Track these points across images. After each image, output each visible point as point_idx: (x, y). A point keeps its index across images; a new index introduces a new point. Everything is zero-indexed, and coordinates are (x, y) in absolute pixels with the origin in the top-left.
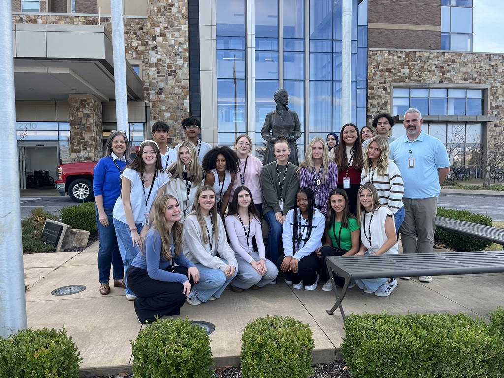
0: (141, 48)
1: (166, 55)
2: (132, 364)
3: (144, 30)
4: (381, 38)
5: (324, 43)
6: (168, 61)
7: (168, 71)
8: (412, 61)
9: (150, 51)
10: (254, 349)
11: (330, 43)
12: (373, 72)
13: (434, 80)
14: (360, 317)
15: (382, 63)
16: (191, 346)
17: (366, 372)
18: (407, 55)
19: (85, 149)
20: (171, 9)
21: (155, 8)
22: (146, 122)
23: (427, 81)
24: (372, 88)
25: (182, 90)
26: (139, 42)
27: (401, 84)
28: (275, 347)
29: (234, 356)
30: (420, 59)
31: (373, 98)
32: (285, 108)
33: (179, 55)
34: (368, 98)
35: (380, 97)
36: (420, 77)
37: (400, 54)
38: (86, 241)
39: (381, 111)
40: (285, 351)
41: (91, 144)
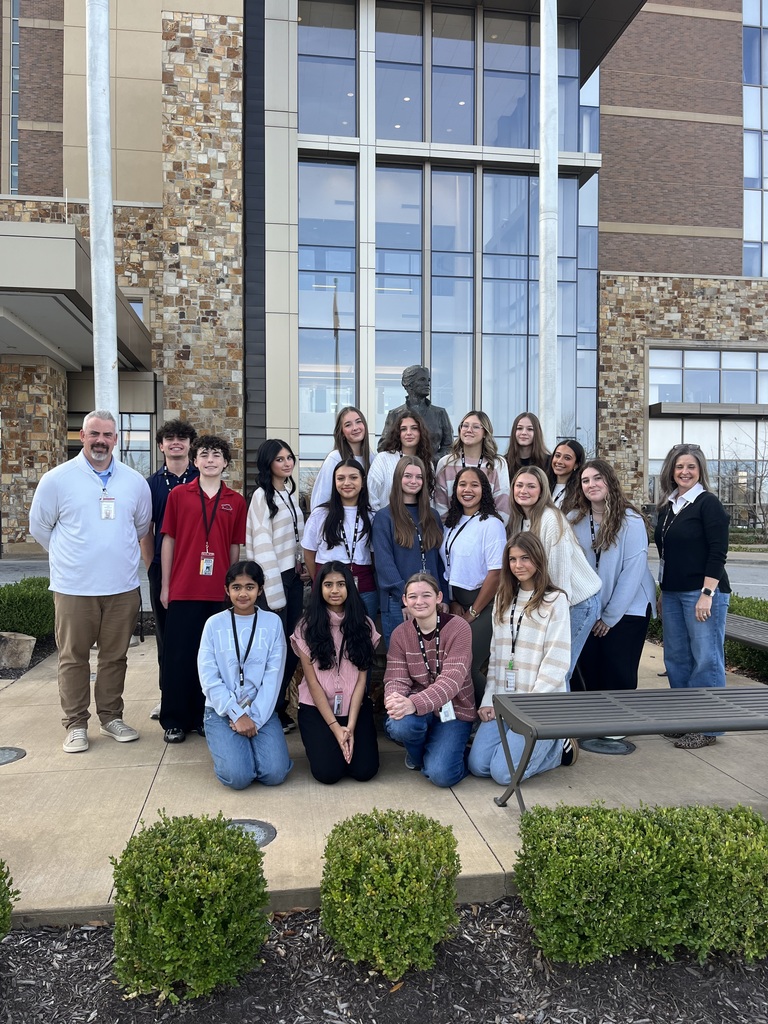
0: (148, 266)
1: (199, 280)
2: (112, 902)
3: (155, 231)
4: (625, 252)
5: (513, 261)
6: (201, 292)
7: (202, 312)
8: (685, 297)
9: (165, 274)
10: (346, 874)
11: (523, 261)
12: (609, 317)
13: (730, 334)
14: (549, 812)
15: (627, 300)
16: (225, 867)
17: (559, 917)
18: (676, 285)
19: (31, 465)
20: (209, 192)
21: (177, 190)
22: (155, 413)
23: (716, 336)
24: (608, 349)
25: (229, 351)
26: (144, 253)
27: (665, 342)
28: (385, 871)
29: (311, 889)
30: (703, 294)
31: (610, 369)
32: (423, 401)
33: (223, 280)
34: (600, 369)
35: (624, 366)
36: (703, 328)
37: (662, 284)
38: (27, 657)
39: (625, 395)
40: (403, 877)
41: (43, 456)
